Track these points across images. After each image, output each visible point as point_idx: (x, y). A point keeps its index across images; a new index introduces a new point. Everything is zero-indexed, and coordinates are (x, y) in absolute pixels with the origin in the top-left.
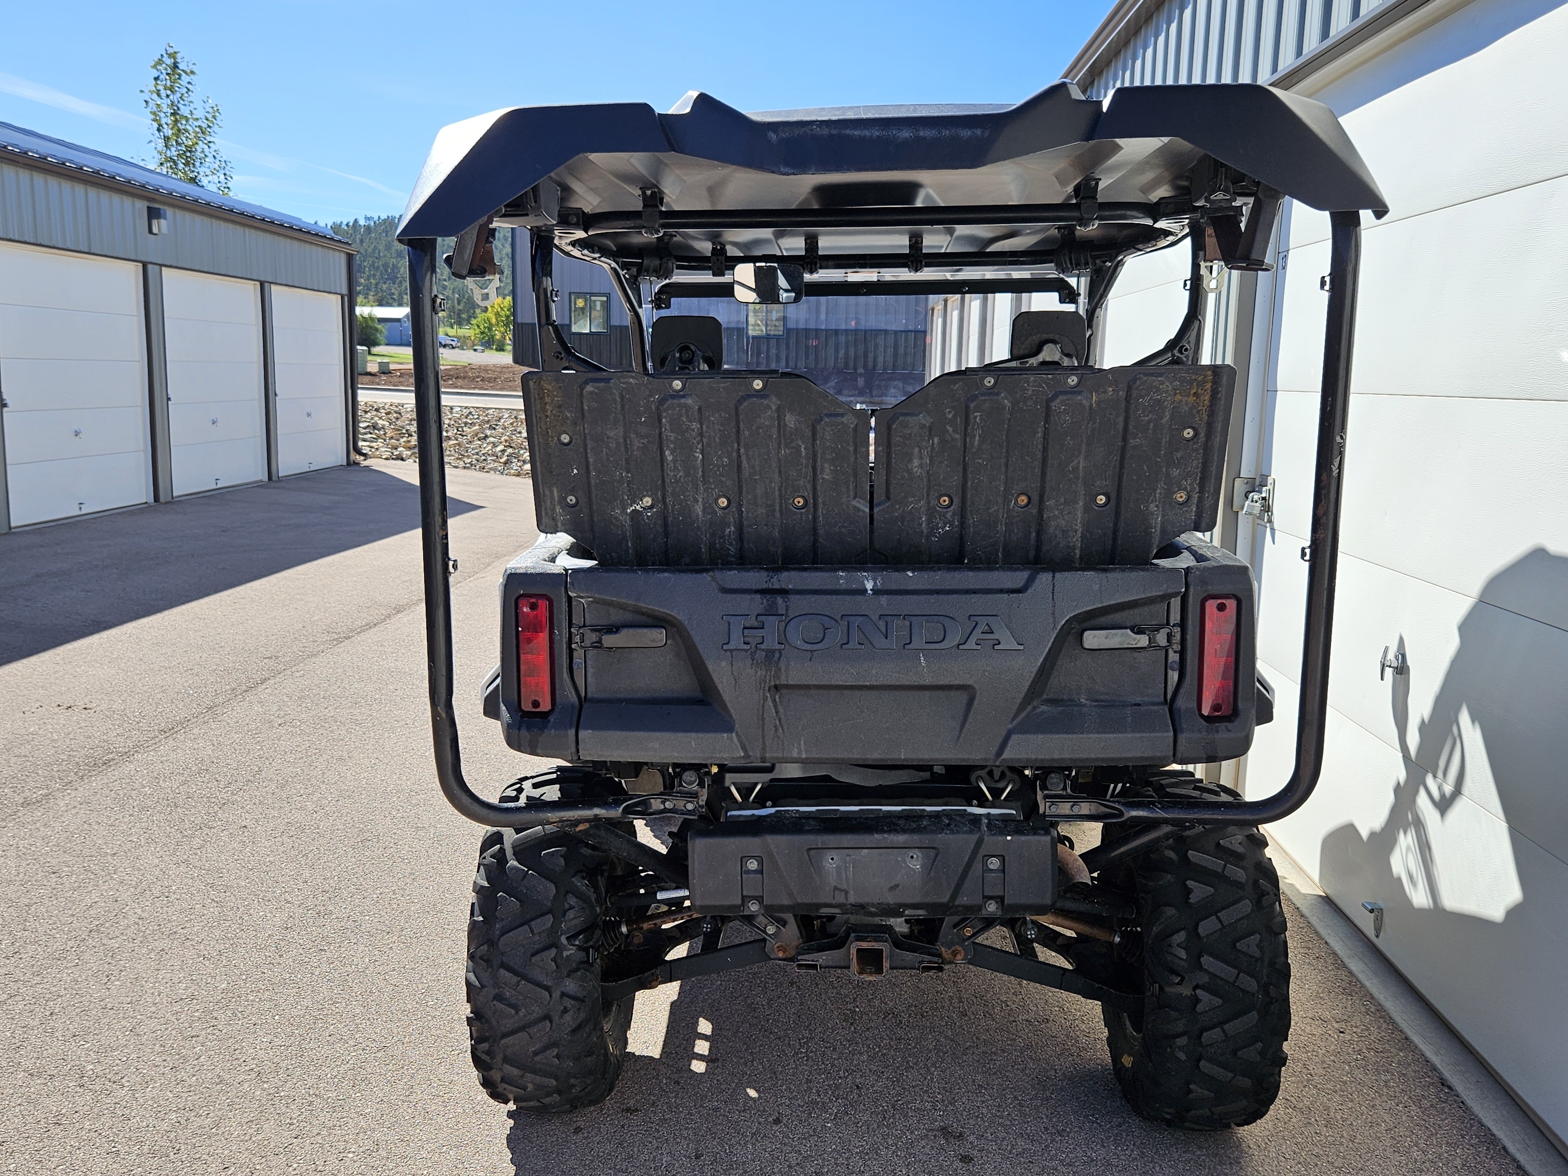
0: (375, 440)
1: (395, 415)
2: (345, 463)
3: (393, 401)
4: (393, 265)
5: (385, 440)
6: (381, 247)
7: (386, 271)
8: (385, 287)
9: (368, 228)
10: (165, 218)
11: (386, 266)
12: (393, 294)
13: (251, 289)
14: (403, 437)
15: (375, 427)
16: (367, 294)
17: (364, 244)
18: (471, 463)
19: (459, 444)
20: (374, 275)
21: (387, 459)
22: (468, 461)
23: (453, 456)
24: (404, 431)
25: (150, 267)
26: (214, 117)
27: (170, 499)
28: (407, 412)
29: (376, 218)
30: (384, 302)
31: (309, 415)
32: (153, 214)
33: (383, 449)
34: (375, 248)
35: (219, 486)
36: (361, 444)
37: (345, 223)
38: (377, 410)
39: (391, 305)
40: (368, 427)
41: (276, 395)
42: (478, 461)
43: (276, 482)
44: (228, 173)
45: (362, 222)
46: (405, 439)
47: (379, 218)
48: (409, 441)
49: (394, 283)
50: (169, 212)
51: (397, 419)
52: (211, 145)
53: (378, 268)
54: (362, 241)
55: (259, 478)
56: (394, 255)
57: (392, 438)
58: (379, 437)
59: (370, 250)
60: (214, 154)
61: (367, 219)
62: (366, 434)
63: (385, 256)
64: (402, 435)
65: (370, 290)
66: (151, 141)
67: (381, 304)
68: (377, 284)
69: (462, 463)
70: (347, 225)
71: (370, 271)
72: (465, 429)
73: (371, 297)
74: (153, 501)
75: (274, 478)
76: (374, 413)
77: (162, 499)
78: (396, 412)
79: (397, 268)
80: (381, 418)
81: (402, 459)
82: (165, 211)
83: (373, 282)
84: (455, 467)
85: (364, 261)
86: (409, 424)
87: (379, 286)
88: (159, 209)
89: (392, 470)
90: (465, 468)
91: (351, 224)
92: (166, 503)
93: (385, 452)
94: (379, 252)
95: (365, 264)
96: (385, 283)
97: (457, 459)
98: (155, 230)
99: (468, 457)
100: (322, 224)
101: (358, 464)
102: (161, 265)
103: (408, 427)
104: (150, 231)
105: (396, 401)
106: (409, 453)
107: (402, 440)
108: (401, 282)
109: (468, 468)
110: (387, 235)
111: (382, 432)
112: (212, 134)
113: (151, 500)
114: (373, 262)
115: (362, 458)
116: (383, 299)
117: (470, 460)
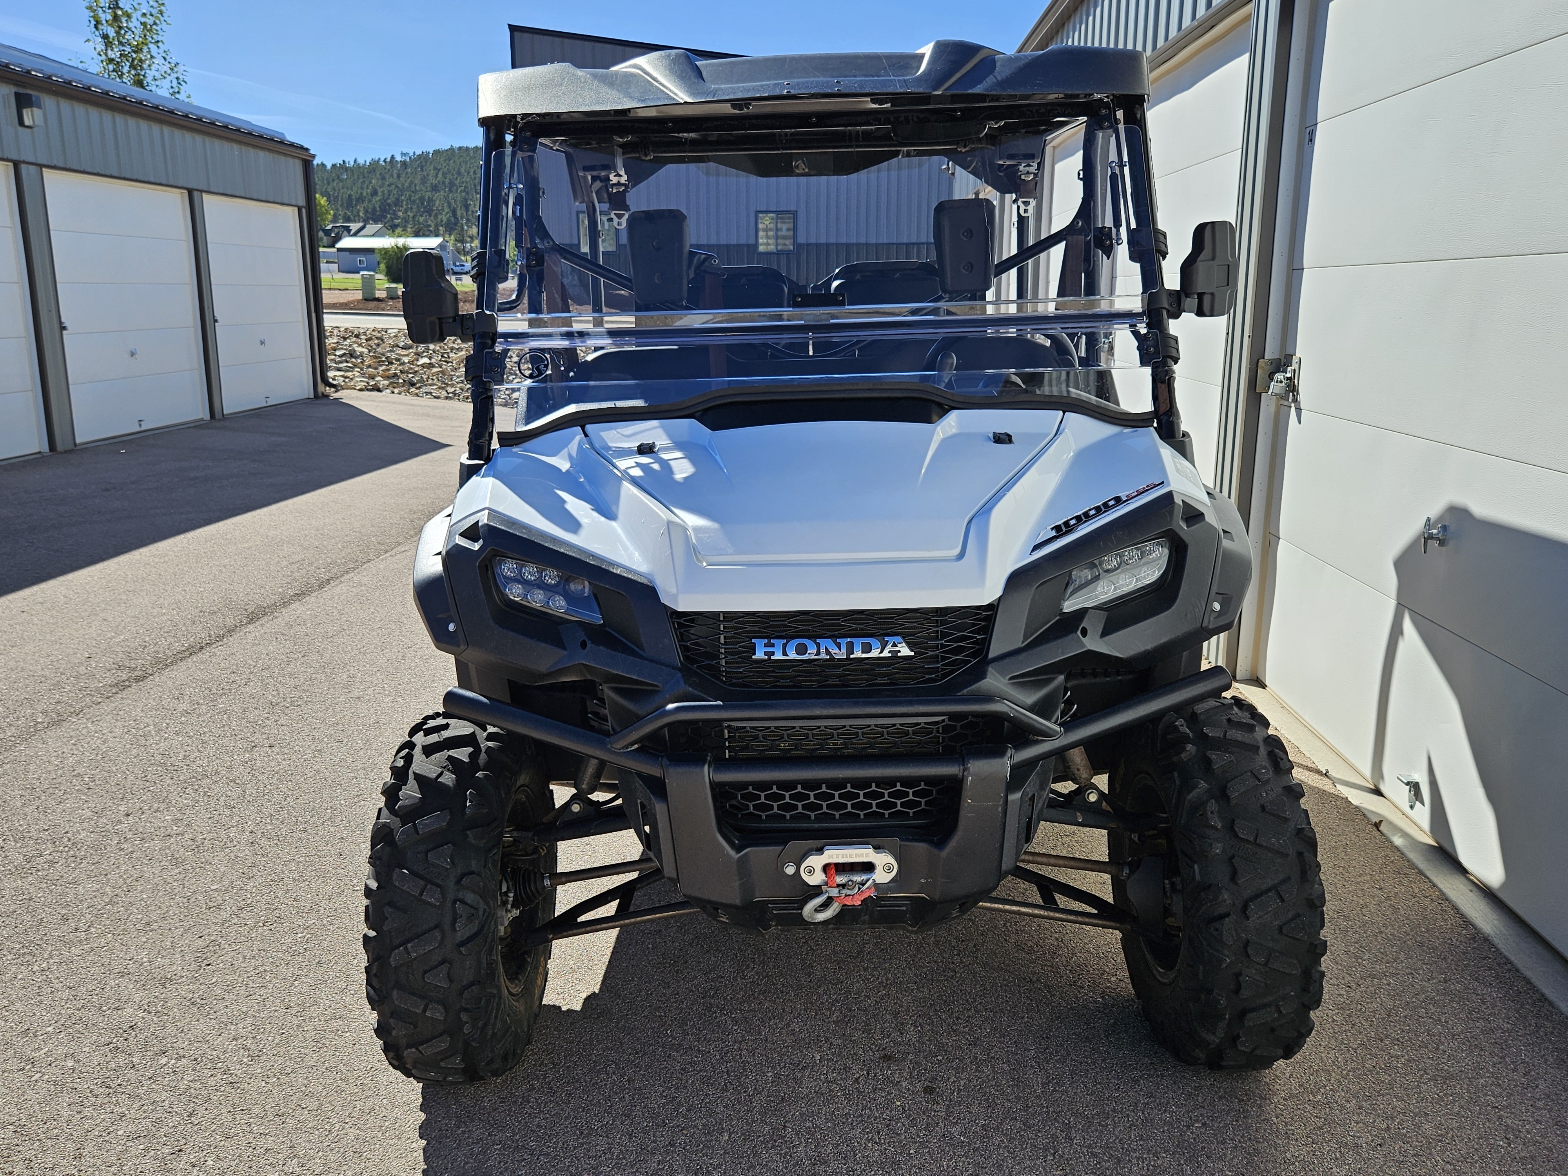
0: (351, 369)
1: (376, 341)
2: (312, 396)
3: (377, 326)
4: (429, 198)
5: (362, 369)
6: (417, 182)
7: (423, 204)
8: (421, 219)
9: (404, 163)
10: (39, 107)
11: (422, 199)
12: (430, 226)
13: (176, 200)
14: (381, 366)
15: (352, 354)
16: (406, 226)
17: (401, 179)
18: (454, 393)
19: (443, 372)
20: (411, 208)
21: (361, 390)
22: (450, 390)
23: (435, 385)
24: (384, 359)
25: (23, 167)
26: (161, 13)
27: (71, 447)
28: (390, 338)
29: (411, 154)
30: (421, 234)
31: (262, 343)
32: (23, 102)
33: (358, 379)
34: (412, 182)
35: (143, 428)
36: (331, 374)
37: (382, 159)
38: (357, 336)
39: (428, 236)
40: (344, 354)
41: (216, 321)
42: (461, 389)
43: (220, 420)
44: (181, 77)
45: (398, 158)
46: (384, 367)
47: (414, 153)
48: (389, 370)
49: (430, 216)
50: (48, 101)
51: (378, 345)
52: (160, 44)
53: (414, 201)
54: (399, 176)
55: (200, 416)
56: (429, 189)
57: (370, 366)
58: (355, 366)
59: (406, 184)
60: (164, 55)
61: (403, 154)
62: (341, 362)
63: (421, 190)
64: (381, 363)
65: (408, 223)
66: (88, 40)
67: (417, 234)
68: (414, 217)
69: (444, 392)
70: (385, 161)
71: (407, 204)
72: (451, 355)
73: (409, 230)
74: (47, 450)
75: (218, 415)
76: (354, 339)
77: (60, 447)
78: (377, 338)
79: (432, 200)
80: (360, 345)
81: (379, 390)
82: (38, 99)
83: (411, 215)
84: (435, 397)
85: (402, 195)
86: (391, 351)
87: (417, 219)
88: (30, 95)
89: (362, 403)
90: (447, 398)
91: (388, 160)
92: (66, 452)
93: (360, 381)
94: (415, 186)
95: (403, 198)
96: (421, 216)
97: (440, 388)
98: (27, 122)
99: (452, 386)
100: (361, 161)
101: (327, 396)
102: (41, 166)
103: (389, 355)
104: (21, 123)
105: (380, 326)
106: (386, 383)
107: (381, 369)
108: (436, 215)
109: (450, 398)
110: (422, 170)
111: (359, 361)
112: (160, 32)
113: (45, 448)
114: (410, 196)
115: (333, 390)
116: (420, 231)
117: (453, 389)
